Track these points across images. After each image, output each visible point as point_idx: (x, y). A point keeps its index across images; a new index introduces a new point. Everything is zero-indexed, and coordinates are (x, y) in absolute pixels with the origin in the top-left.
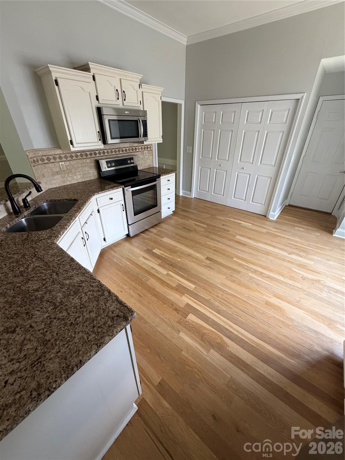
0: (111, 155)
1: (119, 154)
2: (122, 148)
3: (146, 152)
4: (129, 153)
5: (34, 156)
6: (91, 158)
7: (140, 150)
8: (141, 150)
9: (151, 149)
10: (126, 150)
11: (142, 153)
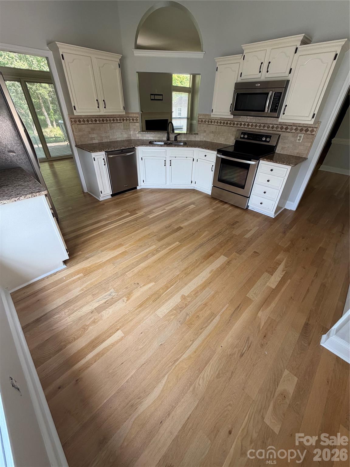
0: (254, 129)
1: (262, 130)
2: (268, 124)
3: (303, 135)
4: (275, 131)
5: (205, 118)
6: (236, 127)
7: (293, 131)
8: (295, 132)
9: (313, 133)
10: (273, 127)
11: (295, 135)
